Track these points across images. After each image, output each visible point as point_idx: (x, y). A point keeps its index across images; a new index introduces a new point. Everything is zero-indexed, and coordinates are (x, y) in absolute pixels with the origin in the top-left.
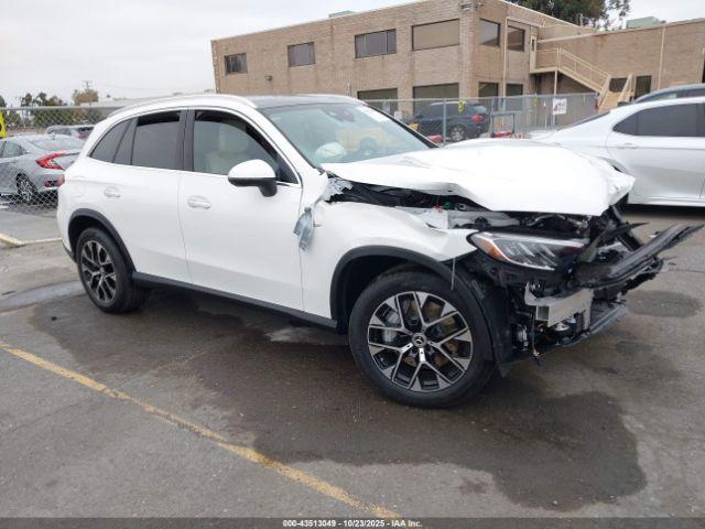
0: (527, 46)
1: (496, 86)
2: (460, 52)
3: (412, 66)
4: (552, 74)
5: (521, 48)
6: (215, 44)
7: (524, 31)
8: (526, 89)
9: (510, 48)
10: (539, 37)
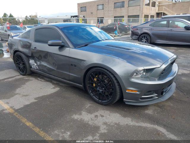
0: (156, 6)
1: (148, 16)
2: (140, 7)
3: (128, 10)
4: (162, 13)
5: (154, 6)
6: (78, 4)
7: (155, 2)
8: (155, 17)
9: (152, 6)
10: (159, 4)
